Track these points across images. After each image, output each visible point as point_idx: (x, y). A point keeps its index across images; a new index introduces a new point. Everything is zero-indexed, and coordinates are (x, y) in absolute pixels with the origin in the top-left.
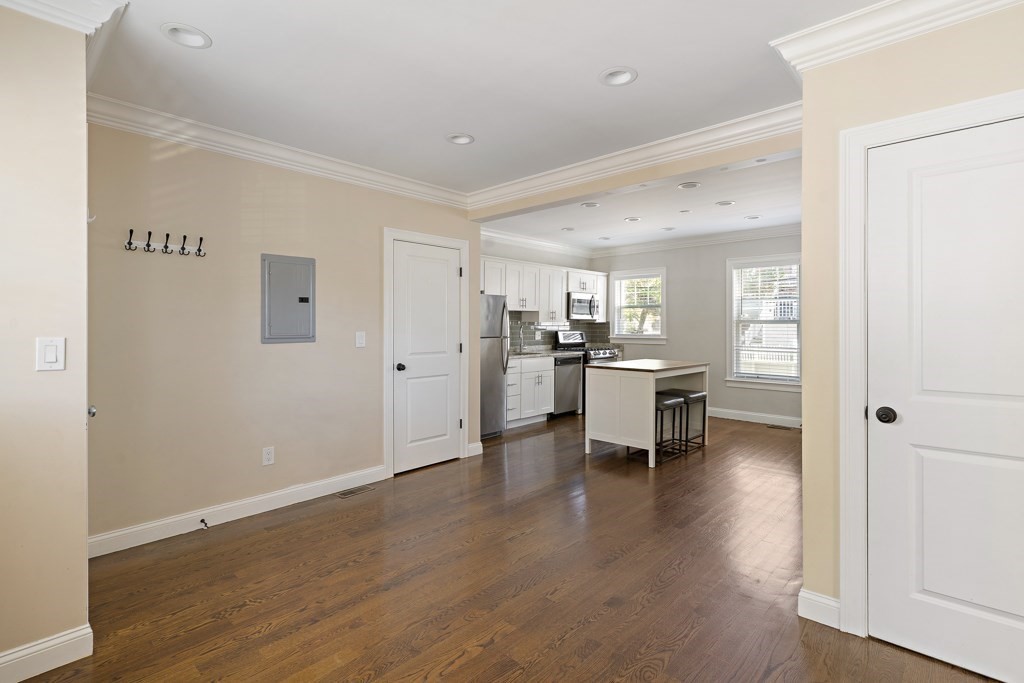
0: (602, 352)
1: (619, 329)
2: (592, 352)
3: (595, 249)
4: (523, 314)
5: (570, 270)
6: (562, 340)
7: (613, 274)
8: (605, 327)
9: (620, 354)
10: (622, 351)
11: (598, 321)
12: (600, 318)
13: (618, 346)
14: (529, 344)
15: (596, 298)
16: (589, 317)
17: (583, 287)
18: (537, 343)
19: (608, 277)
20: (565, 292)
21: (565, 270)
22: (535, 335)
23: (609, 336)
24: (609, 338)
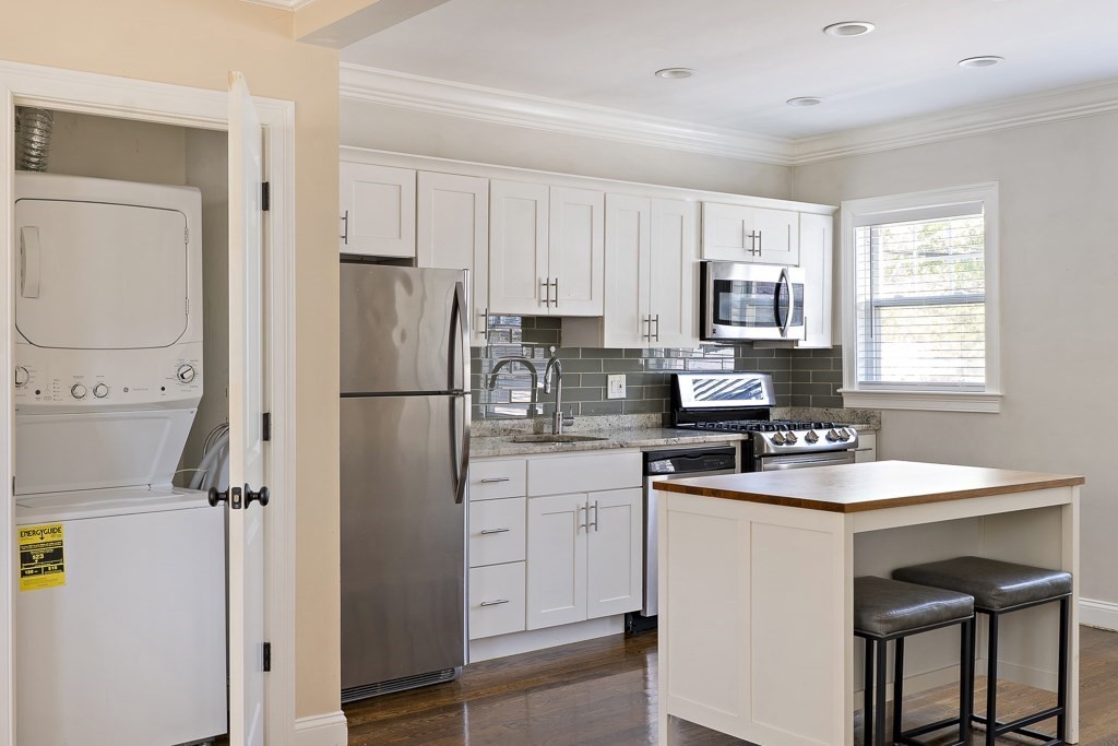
0: (800, 435)
1: (869, 366)
2: (767, 436)
3: (800, 137)
4: (564, 325)
5: (706, 196)
6: (689, 399)
7: (851, 209)
8: (829, 360)
9: (867, 441)
10: (877, 431)
11: (802, 345)
12: (810, 335)
13: (867, 419)
14: (588, 412)
15: (794, 277)
16: (773, 333)
17: (753, 245)
18: (614, 408)
19: (836, 217)
20: (692, 260)
21: (690, 197)
22: (607, 385)
23: (841, 386)
24: (840, 394)
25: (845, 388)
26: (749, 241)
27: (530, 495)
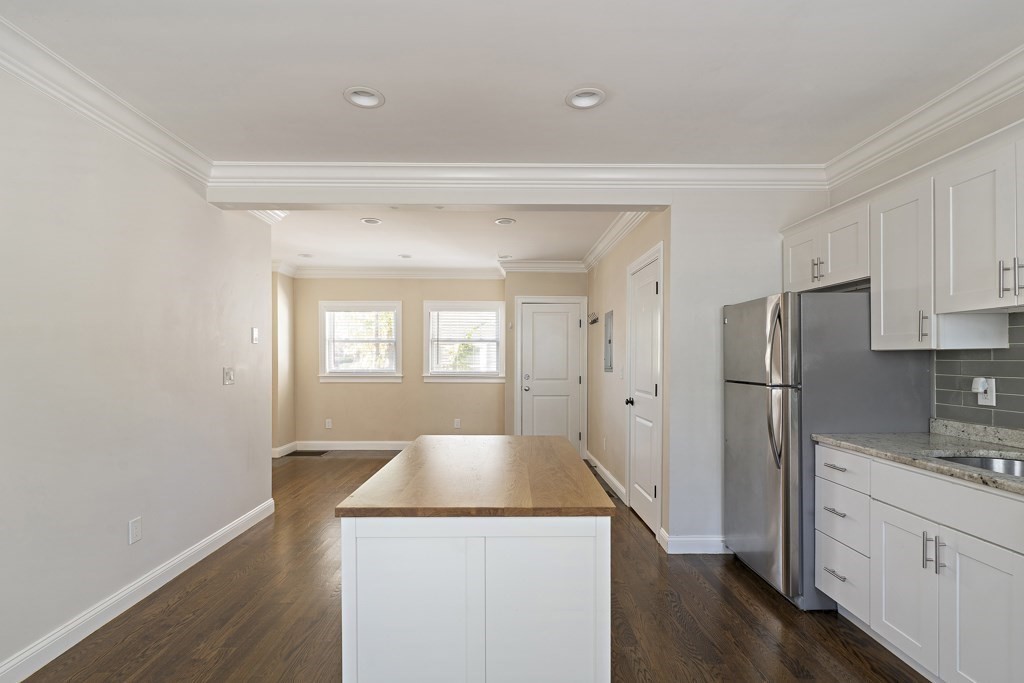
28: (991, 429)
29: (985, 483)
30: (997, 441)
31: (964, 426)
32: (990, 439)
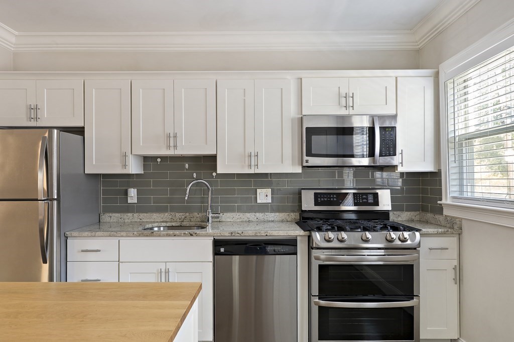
8: (436, 180)
10: (459, 235)
13: (452, 225)
17: (346, 102)
18: (263, 208)
19: (436, 77)
22: (256, 195)
23: (441, 200)
24: (441, 204)
25: (443, 202)
26: (343, 101)
27: (120, 261)
28: (136, 215)
29: (191, 235)
30: (139, 220)
31: (121, 215)
32: (136, 220)
